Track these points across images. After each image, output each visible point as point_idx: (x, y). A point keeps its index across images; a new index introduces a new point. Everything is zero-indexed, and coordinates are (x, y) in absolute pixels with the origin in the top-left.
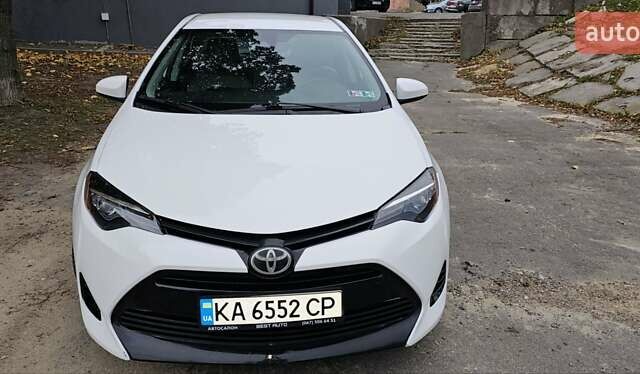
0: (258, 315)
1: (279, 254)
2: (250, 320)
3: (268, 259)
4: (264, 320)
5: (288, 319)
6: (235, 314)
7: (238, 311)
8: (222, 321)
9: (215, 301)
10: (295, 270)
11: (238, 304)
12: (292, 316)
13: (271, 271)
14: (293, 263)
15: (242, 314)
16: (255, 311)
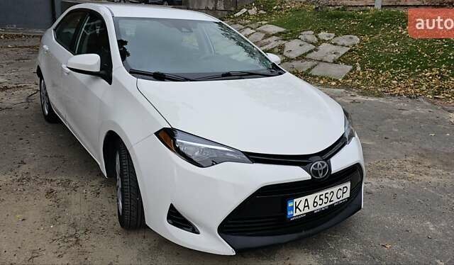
0: (315, 204)
1: (323, 165)
2: (312, 209)
3: (318, 169)
4: (318, 207)
5: (329, 204)
6: (305, 207)
7: (306, 205)
8: (298, 213)
9: (295, 200)
10: (332, 173)
11: (306, 200)
12: (330, 201)
13: (321, 175)
14: (330, 170)
15: (308, 206)
16: (314, 202)
